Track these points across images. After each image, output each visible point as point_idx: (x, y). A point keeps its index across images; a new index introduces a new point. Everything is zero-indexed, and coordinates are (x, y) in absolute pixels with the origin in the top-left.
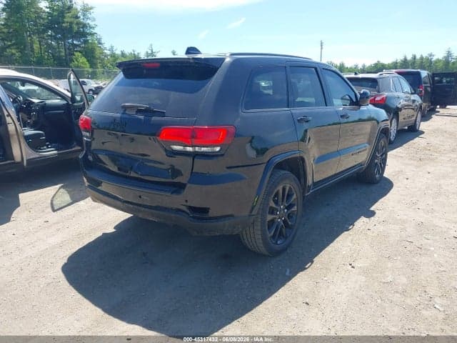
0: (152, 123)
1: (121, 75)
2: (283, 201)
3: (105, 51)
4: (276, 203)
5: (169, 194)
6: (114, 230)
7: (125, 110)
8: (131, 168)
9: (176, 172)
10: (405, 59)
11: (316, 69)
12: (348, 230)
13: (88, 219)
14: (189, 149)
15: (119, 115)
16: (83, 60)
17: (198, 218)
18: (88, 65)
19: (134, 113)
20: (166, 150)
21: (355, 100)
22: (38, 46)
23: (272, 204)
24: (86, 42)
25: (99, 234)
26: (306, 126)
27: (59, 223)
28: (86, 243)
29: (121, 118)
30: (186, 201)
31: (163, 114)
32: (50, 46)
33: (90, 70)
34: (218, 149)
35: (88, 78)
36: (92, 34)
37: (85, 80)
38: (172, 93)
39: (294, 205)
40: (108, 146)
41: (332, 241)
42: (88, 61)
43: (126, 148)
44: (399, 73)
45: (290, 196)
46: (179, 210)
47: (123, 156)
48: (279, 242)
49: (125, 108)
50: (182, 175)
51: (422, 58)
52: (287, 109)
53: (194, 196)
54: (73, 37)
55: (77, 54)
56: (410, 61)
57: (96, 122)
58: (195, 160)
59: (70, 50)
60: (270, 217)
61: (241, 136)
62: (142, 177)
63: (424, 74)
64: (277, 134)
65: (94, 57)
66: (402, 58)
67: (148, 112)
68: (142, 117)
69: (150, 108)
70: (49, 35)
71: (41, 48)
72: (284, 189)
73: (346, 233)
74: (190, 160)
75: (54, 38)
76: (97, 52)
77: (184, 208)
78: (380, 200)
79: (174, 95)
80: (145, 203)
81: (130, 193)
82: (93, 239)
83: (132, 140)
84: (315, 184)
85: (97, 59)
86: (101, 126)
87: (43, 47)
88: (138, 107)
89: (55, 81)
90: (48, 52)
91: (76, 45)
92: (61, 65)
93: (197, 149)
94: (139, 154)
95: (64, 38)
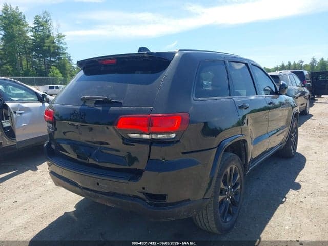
0: (109, 113)
1: (82, 73)
2: (230, 182)
3: (73, 65)
4: (225, 184)
5: (127, 182)
6: (75, 209)
7: (84, 102)
8: (90, 156)
9: (132, 159)
10: (283, 65)
11: (246, 64)
12: (283, 203)
13: (52, 198)
14: (146, 136)
15: (79, 107)
16: (57, 71)
17: (156, 205)
18: (61, 75)
19: (93, 104)
20: (123, 139)
21: (274, 91)
22: (26, 62)
23: (222, 186)
24: (59, 59)
25: (61, 213)
26: (245, 112)
27: (26, 203)
28: (48, 224)
29: (80, 109)
30: (144, 188)
31: (120, 104)
32: (34, 63)
33: (62, 78)
34: (173, 136)
35: (61, 84)
36: (64, 54)
37: (58, 85)
38: (129, 84)
39: (239, 184)
40: (68, 136)
41: (271, 215)
42: (61, 72)
43: (84, 137)
44: (292, 72)
45: (235, 175)
46: (136, 197)
47: (82, 145)
48: (227, 220)
49: (85, 100)
50: (138, 161)
51: (295, 64)
52: (230, 97)
53: (151, 183)
54: (51, 56)
55: (53, 67)
56: (286, 66)
57: (60, 113)
58: (152, 147)
59: (48, 65)
60: (221, 198)
61: (193, 122)
62: (101, 164)
63: (306, 73)
64: (216, 119)
65: (65, 69)
66: (281, 64)
67: (106, 103)
68: (100, 108)
69: (107, 99)
70: (34, 55)
71: (27, 64)
72: (231, 170)
73: (281, 206)
74: (147, 147)
75: (38, 57)
76: (67, 66)
77: (142, 195)
78: (300, 173)
79: (130, 87)
80: (102, 190)
81: (88, 180)
82: (56, 219)
83: (91, 129)
84: (253, 160)
85: (67, 70)
86: (63, 118)
87: (29, 64)
88: (96, 98)
89: (37, 87)
90: (33, 67)
91: (52, 61)
92: (41, 76)
93: (154, 136)
94: (97, 143)
95: (44, 57)
